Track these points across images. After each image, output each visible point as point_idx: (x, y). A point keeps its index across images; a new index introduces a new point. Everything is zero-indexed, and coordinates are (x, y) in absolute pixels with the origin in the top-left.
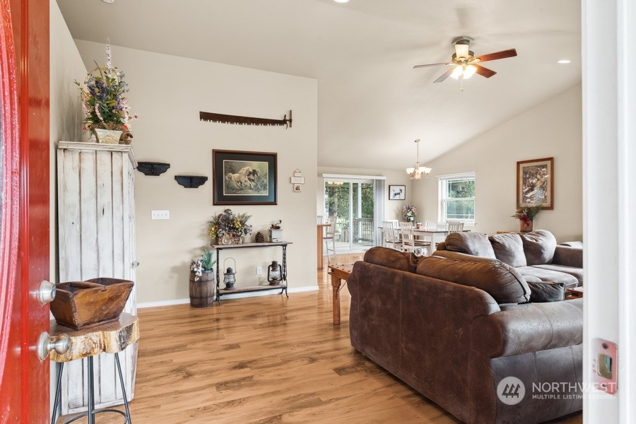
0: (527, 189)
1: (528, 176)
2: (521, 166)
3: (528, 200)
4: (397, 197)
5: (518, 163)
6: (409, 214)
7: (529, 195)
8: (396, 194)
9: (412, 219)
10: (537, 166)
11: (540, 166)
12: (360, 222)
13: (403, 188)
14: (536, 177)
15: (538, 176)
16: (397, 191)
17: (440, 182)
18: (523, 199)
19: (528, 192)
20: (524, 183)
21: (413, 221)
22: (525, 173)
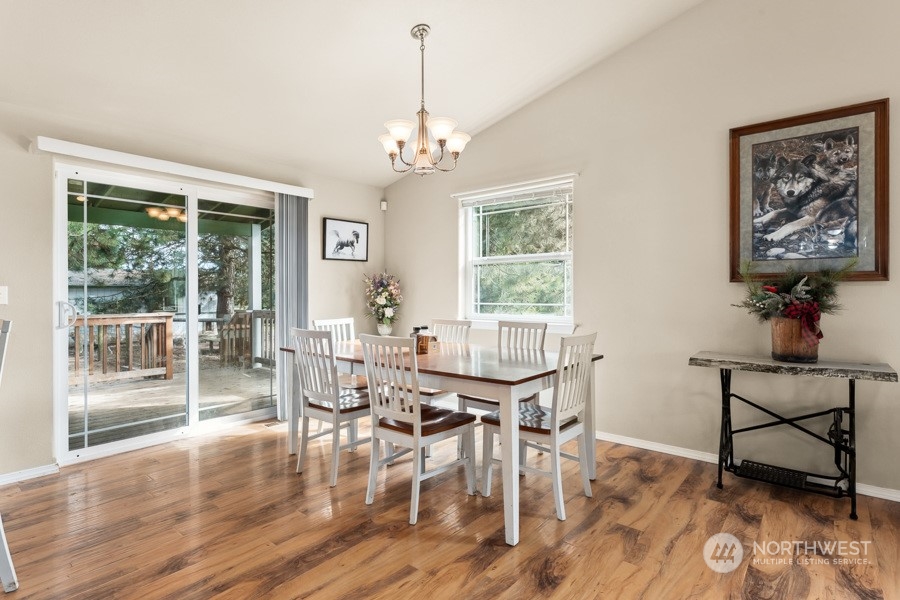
0: (771, 214)
1: (772, 172)
2: (747, 141)
3: (775, 251)
4: (347, 252)
5: (736, 133)
6: (381, 300)
7: (778, 235)
8: (342, 245)
9: (389, 312)
10: (809, 138)
11: (824, 137)
12: (259, 320)
13: (361, 229)
14: (810, 175)
15: (819, 171)
16: (347, 237)
17: (461, 212)
18: (755, 249)
19: (775, 223)
20: (759, 197)
21: (392, 320)
22: (761, 164)
